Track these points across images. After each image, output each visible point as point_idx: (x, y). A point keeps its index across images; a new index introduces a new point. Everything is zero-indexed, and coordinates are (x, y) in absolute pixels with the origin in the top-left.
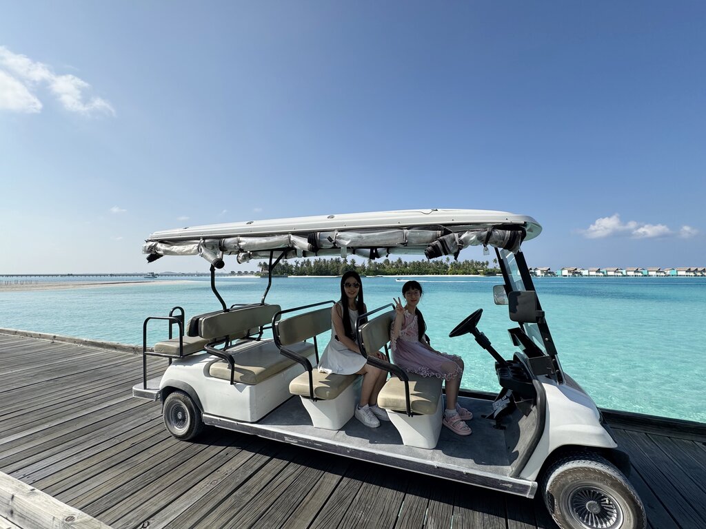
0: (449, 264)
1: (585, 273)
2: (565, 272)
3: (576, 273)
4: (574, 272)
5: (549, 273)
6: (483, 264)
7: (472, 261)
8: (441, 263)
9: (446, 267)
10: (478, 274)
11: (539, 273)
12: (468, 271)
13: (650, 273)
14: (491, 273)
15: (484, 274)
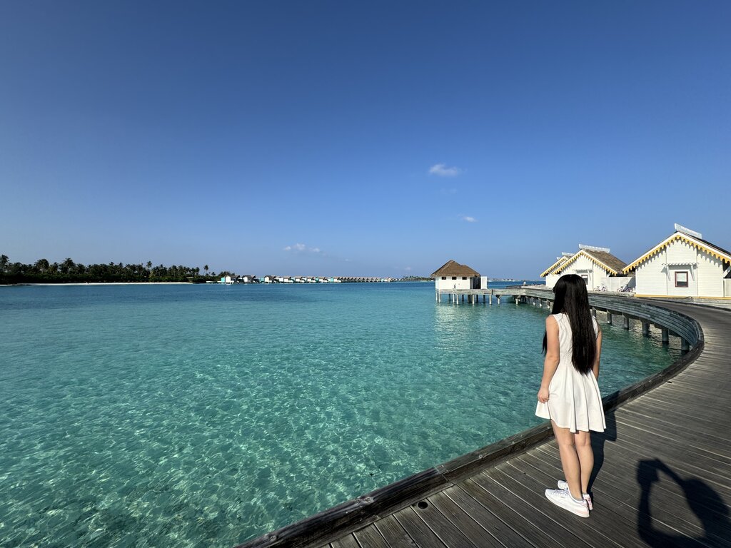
0: (150, 269)
1: (281, 280)
2: (267, 280)
3: (276, 280)
4: (273, 279)
5: (255, 280)
6: (193, 270)
7: (181, 267)
8: (140, 268)
9: (147, 273)
10: (187, 281)
11: (246, 279)
12: (174, 278)
13: (321, 280)
14: (202, 280)
15: (194, 281)
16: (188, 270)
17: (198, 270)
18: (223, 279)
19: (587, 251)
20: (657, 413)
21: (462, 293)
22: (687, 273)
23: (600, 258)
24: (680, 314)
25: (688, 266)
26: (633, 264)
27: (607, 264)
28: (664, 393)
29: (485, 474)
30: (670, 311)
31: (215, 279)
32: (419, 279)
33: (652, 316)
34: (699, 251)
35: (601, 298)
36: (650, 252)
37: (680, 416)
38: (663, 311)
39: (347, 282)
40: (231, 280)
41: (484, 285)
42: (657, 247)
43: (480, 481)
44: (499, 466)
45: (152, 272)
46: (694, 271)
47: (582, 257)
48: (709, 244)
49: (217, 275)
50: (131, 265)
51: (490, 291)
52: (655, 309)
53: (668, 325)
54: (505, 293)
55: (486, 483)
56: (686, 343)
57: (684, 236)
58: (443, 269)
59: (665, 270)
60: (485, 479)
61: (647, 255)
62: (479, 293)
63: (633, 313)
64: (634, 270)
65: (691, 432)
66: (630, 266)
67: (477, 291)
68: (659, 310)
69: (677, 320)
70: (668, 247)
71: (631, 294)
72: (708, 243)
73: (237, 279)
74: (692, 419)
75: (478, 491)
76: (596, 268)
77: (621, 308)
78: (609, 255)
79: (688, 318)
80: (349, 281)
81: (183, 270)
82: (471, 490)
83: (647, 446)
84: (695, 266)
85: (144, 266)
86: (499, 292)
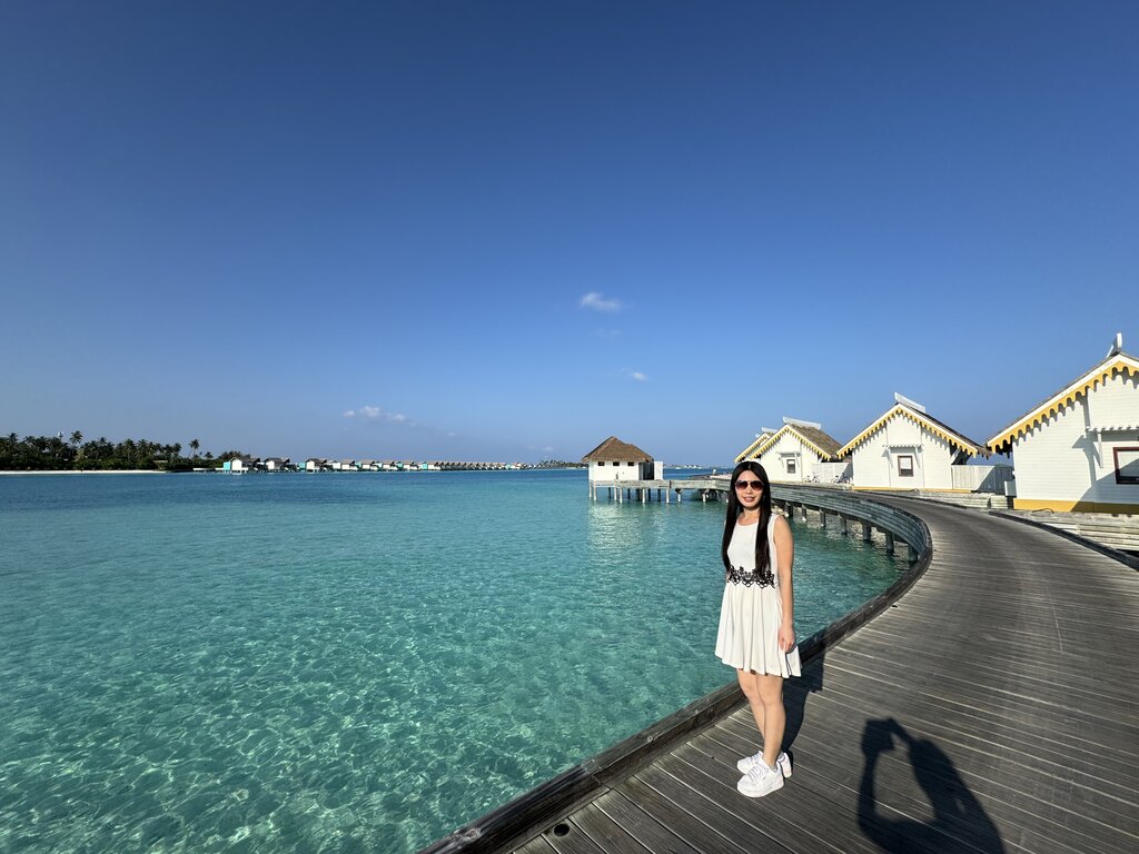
1: (336, 466)
2: (311, 465)
3: (326, 466)
4: (321, 464)
11: (271, 465)
14: (186, 466)
15: (168, 468)
16: (158, 447)
17: (178, 448)
18: (227, 465)
19: (794, 426)
20: (880, 650)
21: (627, 486)
22: (911, 457)
23: (809, 437)
24: (905, 513)
25: (911, 449)
26: (850, 445)
27: (819, 444)
28: (888, 621)
29: (657, 766)
30: (894, 509)
31: (210, 464)
32: (565, 465)
33: (874, 517)
34: (924, 429)
35: (811, 492)
36: (868, 430)
37: (907, 652)
38: (886, 509)
39: (450, 469)
40: (243, 466)
41: (658, 474)
42: (876, 423)
43: (650, 778)
44: (677, 750)
45: (80, 452)
46: (919, 455)
47: (788, 434)
48: (933, 420)
49: (215, 457)
50: (37, 437)
51: (666, 483)
52: (877, 506)
53: (892, 527)
54: (688, 486)
55: (657, 780)
56: (914, 552)
57: (906, 410)
58: (599, 451)
59: (886, 454)
60: (656, 774)
61: (864, 433)
62: (652, 488)
63: (851, 512)
64: (850, 453)
65: (919, 673)
66: (845, 449)
67: (648, 483)
68: (881, 507)
69: (902, 521)
70: (888, 422)
71: (848, 485)
72: (932, 418)
73: (255, 465)
74: (919, 654)
75: (647, 795)
76: (805, 451)
77: (837, 506)
78: (820, 432)
79: (914, 517)
80: (454, 468)
81: (146, 448)
82: (636, 793)
83: (869, 699)
84: (920, 448)
85: (63, 441)
86: (678, 484)
